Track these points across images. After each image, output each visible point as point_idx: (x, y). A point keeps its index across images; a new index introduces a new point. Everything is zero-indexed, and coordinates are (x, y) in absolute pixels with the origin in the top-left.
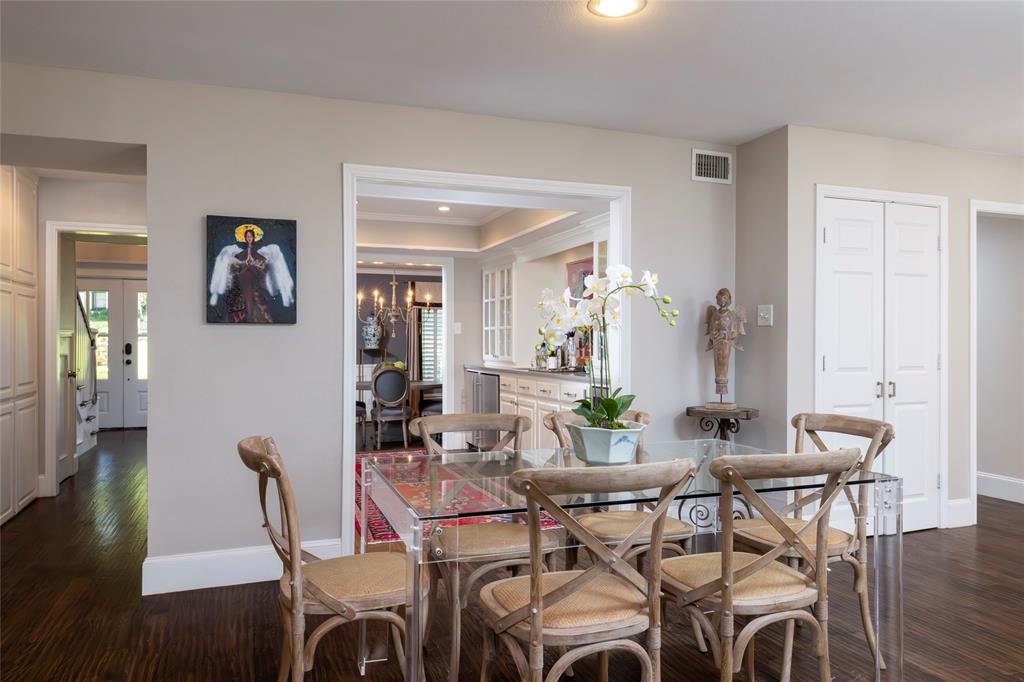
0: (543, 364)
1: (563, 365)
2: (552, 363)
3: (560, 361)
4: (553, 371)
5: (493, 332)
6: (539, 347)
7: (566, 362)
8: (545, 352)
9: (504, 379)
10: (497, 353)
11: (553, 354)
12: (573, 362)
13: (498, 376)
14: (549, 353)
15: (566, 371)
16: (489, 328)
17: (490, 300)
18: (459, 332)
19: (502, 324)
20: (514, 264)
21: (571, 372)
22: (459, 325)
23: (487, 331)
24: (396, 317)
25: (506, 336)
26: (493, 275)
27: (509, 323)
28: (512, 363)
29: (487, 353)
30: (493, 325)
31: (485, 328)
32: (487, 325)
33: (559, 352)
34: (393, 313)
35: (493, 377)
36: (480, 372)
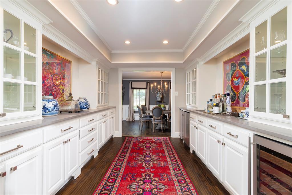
0: (211, 110)
1: (223, 111)
2: (216, 110)
3: (221, 109)
4: (217, 114)
5: (189, 95)
6: (209, 101)
7: (225, 109)
8: (212, 103)
9: (192, 115)
10: (191, 103)
11: (217, 105)
12: (229, 110)
13: (190, 113)
14: (215, 104)
15: (225, 115)
16: (188, 93)
17: (188, 83)
18: (177, 95)
19: (193, 91)
20: (198, 65)
21: (228, 115)
22: (177, 92)
23: (187, 95)
24: (162, 91)
25: (194, 96)
26: (190, 72)
27: (195, 91)
28: (196, 107)
29: (187, 103)
30: (190, 92)
31: (187, 94)
32: (187, 93)
33: (221, 104)
34: (161, 90)
35: (188, 112)
36: (184, 110)
